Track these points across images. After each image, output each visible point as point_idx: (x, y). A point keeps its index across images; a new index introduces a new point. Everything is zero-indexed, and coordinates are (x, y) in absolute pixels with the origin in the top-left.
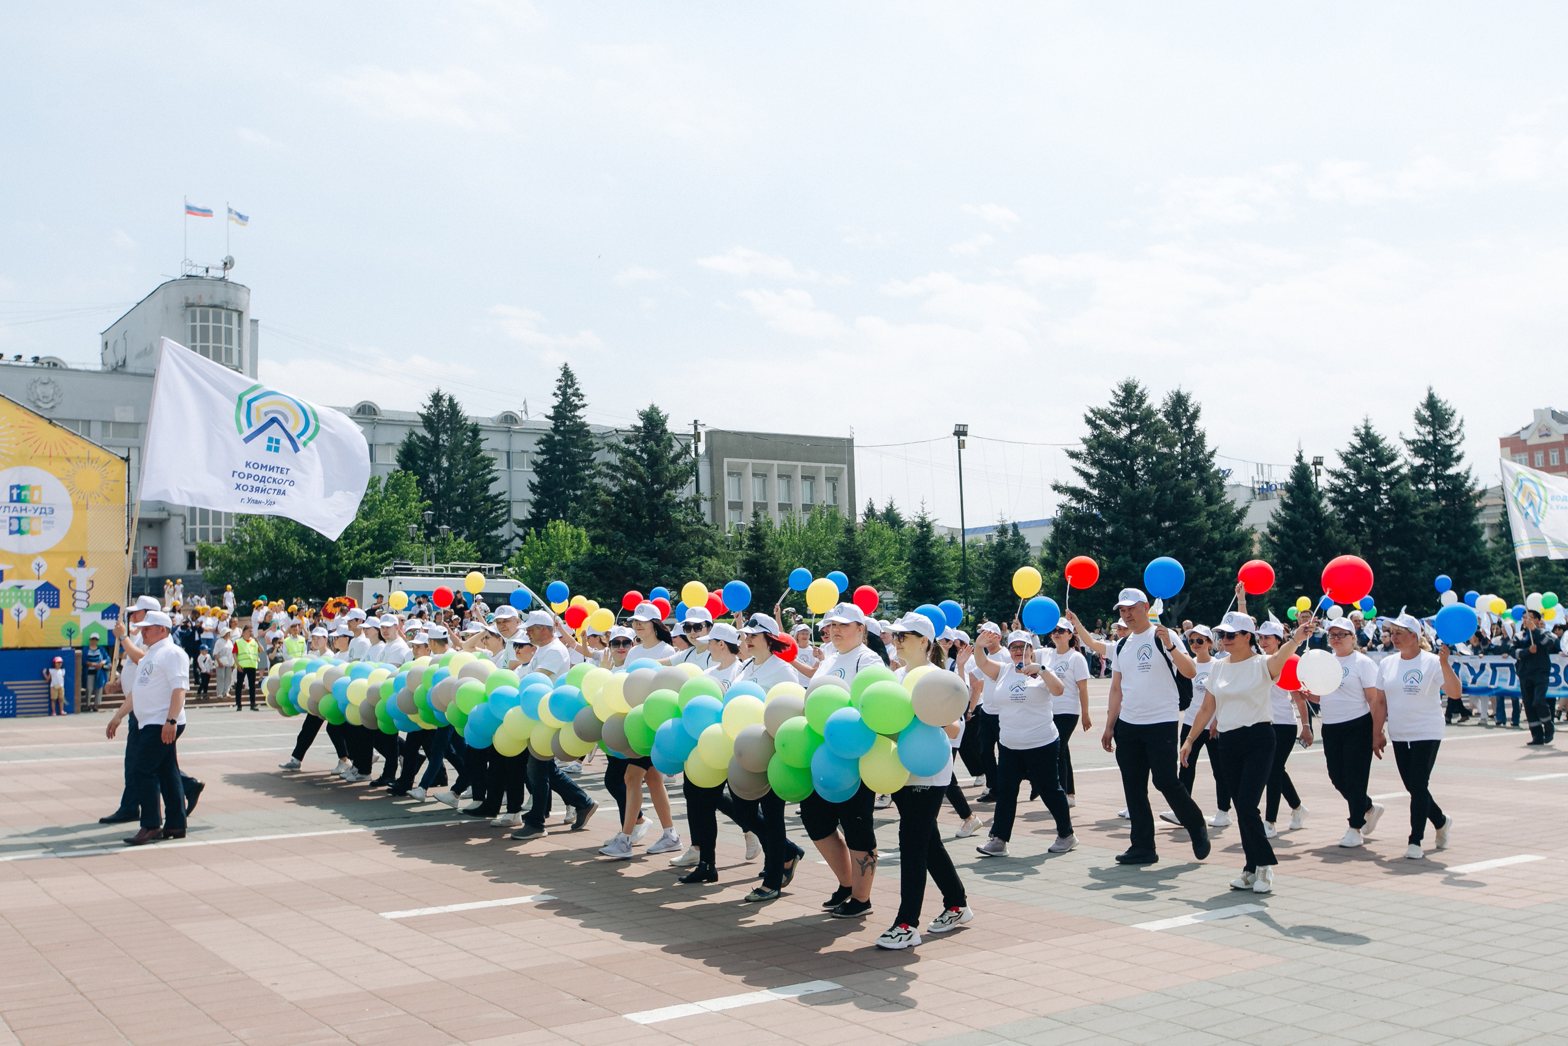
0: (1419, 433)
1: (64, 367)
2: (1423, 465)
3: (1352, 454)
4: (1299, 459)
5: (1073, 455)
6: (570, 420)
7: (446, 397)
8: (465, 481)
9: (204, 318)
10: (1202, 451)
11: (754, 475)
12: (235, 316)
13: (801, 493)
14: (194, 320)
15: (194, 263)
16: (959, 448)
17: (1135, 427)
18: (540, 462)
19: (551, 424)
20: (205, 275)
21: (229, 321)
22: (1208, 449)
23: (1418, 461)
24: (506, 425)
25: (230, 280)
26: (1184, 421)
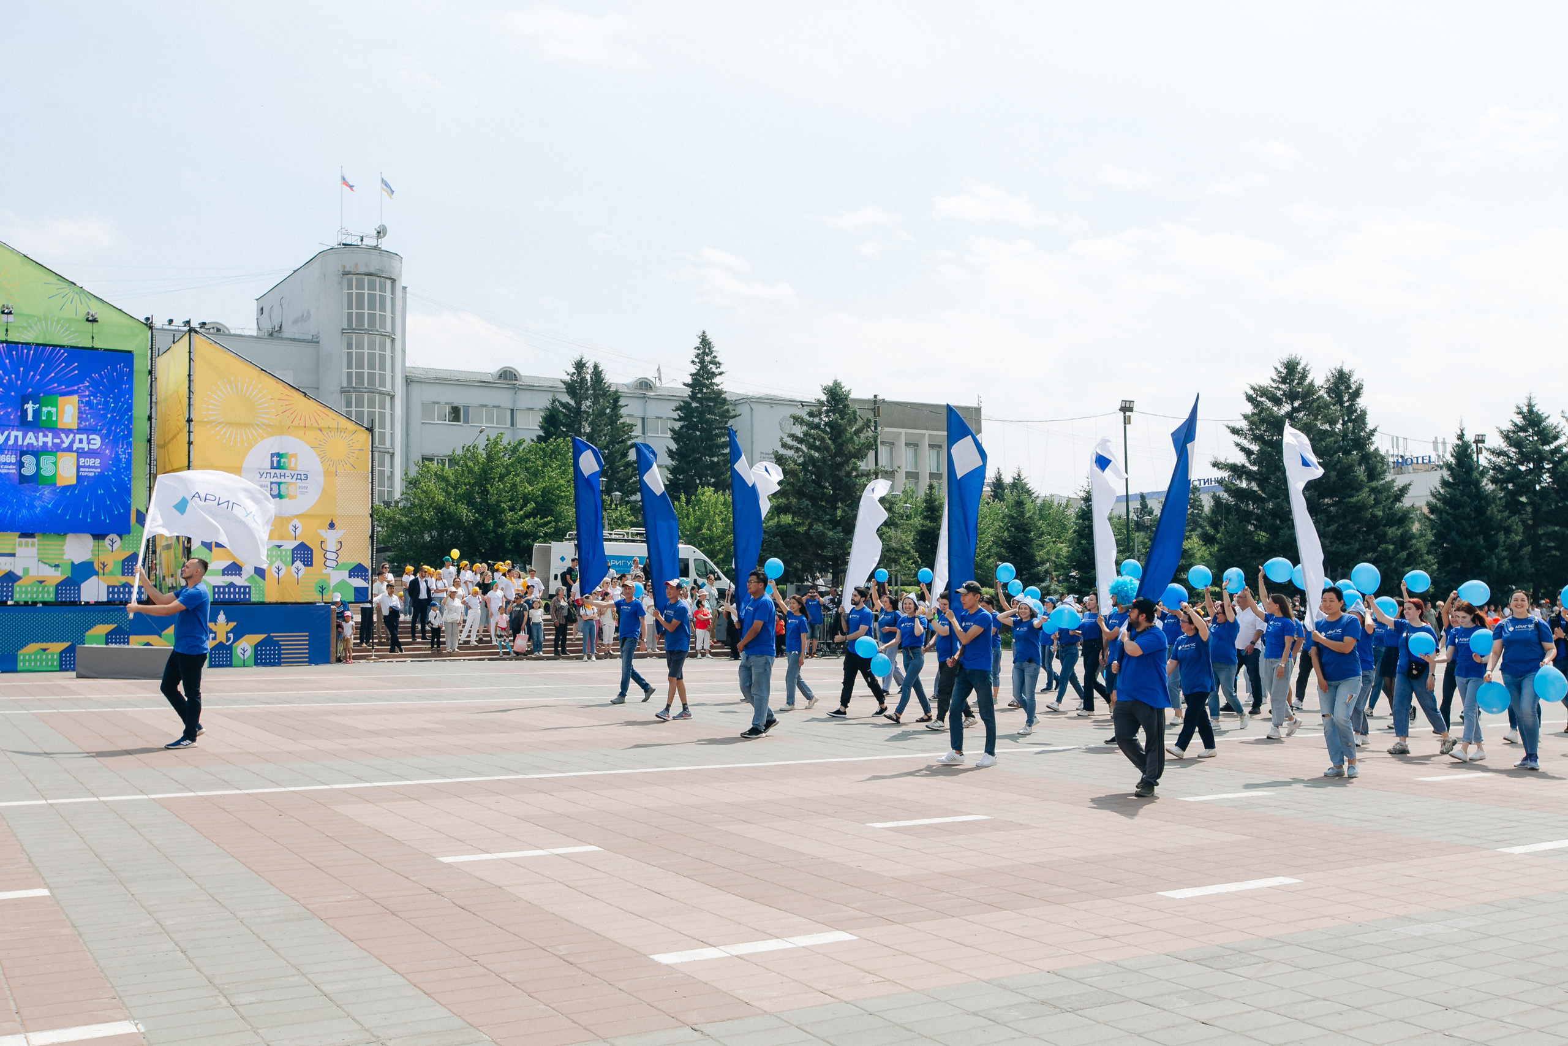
1: (227, 332)
3: (1514, 432)
4: (1461, 437)
5: (1235, 431)
6: (708, 388)
7: (590, 366)
8: (606, 448)
9: (360, 286)
10: (1363, 429)
12: (388, 283)
13: (928, 461)
14: (350, 287)
15: (349, 231)
16: (1125, 423)
17: (1296, 404)
18: (677, 429)
19: (688, 391)
20: (359, 243)
21: (383, 289)
24: (641, 392)
25: (383, 249)
26: (1346, 399)
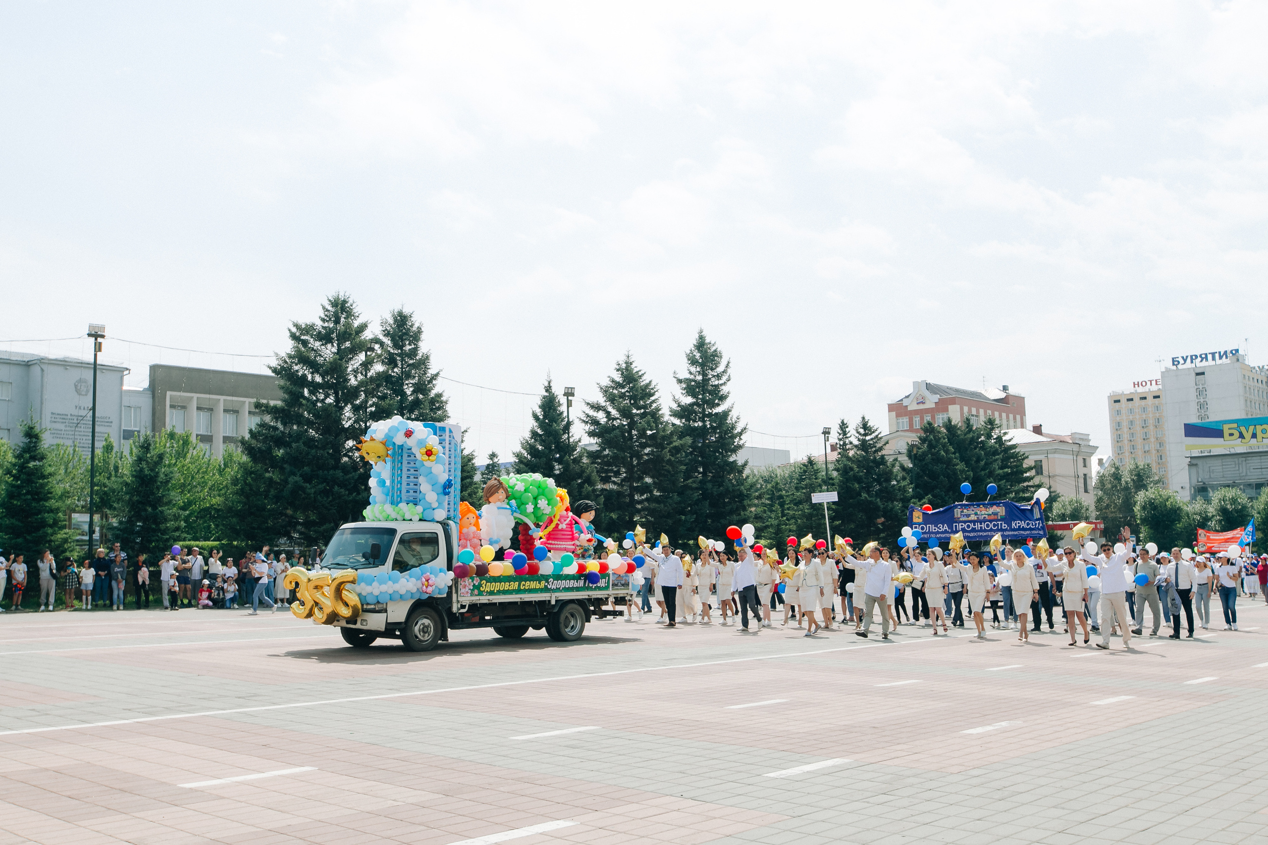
0: (691, 373)
2: (692, 405)
3: (612, 388)
4: (548, 389)
10: (424, 373)
11: (199, 408)
22: (431, 372)
23: (689, 400)
26: (407, 342)
